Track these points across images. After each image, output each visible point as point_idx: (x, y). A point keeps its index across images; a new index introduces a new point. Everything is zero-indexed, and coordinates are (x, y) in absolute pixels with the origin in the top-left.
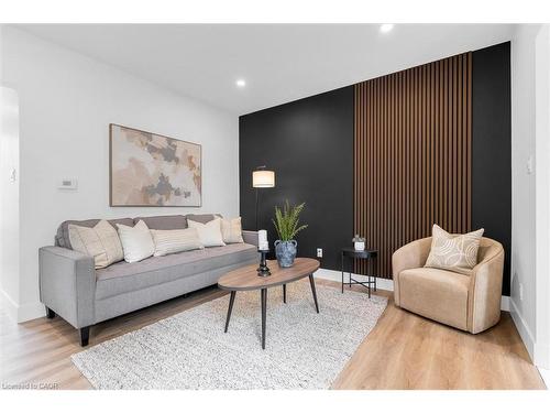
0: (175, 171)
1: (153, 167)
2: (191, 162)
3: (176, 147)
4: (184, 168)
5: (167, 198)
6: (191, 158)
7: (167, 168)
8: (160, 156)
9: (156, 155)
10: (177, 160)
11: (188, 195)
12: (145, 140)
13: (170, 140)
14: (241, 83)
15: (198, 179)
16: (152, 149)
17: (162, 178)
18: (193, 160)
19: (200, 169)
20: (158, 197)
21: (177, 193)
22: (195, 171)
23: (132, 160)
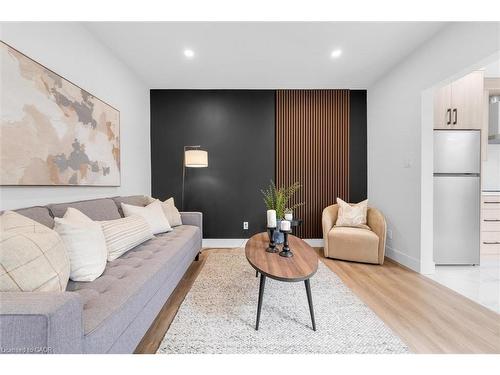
0: (92, 138)
1: (63, 127)
2: (109, 129)
3: (92, 105)
4: (102, 136)
5: (84, 175)
6: (109, 124)
7: (83, 132)
8: (73, 114)
9: (67, 109)
10: (94, 124)
11: (106, 171)
12: (51, 83)
13: (85, 94)
14: (189, 53)
15: (117, 152)
16: (62, 101)
17: (76, 145)
18: (112, 127)
19: (118, 140)
20: (70, 172)
21: (95, 168)
22: (114, 142)
23: (30, 110)
